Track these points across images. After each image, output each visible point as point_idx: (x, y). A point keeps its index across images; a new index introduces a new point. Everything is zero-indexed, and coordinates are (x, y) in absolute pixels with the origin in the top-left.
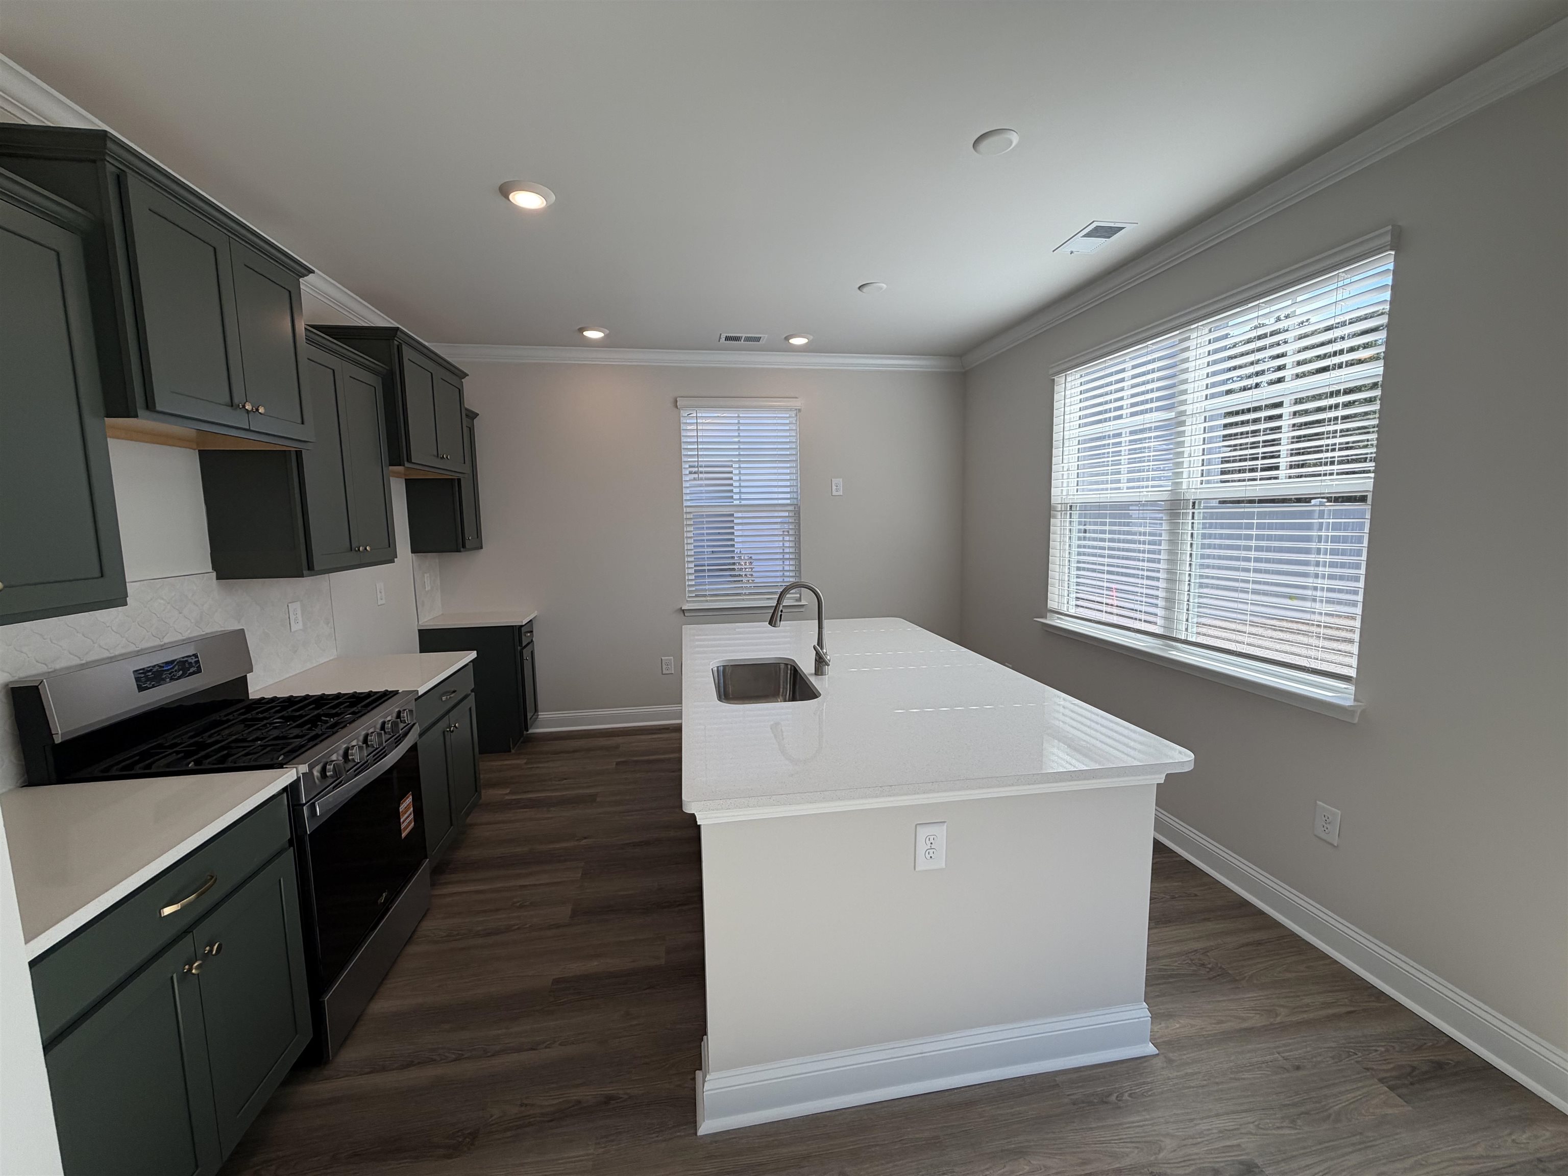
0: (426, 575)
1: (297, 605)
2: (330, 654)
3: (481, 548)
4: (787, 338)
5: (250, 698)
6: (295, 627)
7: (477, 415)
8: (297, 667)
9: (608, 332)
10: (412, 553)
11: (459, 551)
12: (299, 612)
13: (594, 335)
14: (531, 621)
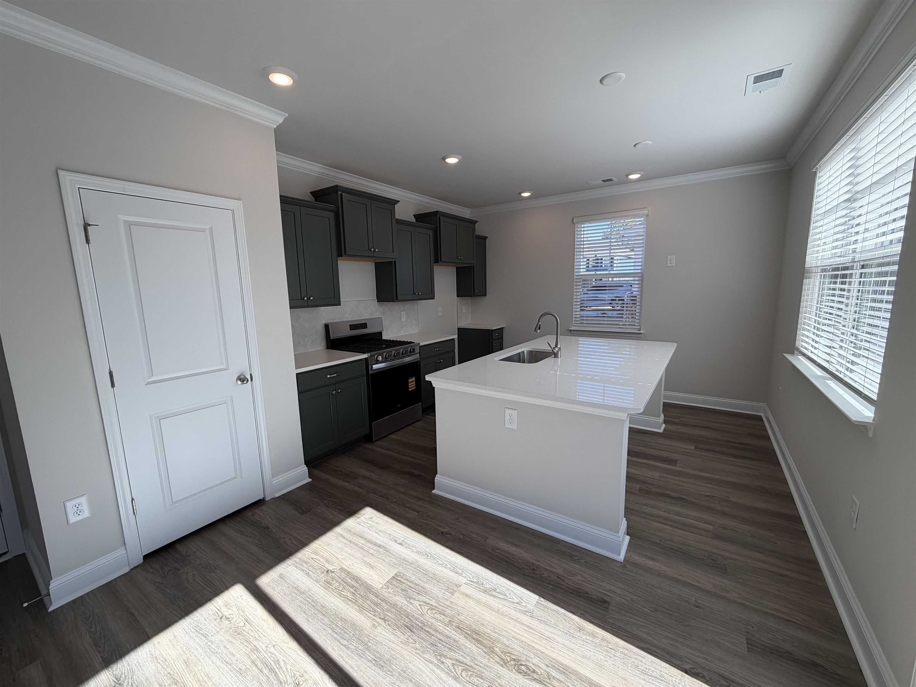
0: (463, 306)
1: (404, 312)
2: (416, 331)
3: (486, 295)
4: (627, 176)
5: (383, 338)
6: (403, 320)
7: (487, 237)
8: (402, 333)
9: (532, 192)
10: (457, 297)
11: (471, 296)
12: (405, 315)
13: (526, 195)
14: (502, 328)
